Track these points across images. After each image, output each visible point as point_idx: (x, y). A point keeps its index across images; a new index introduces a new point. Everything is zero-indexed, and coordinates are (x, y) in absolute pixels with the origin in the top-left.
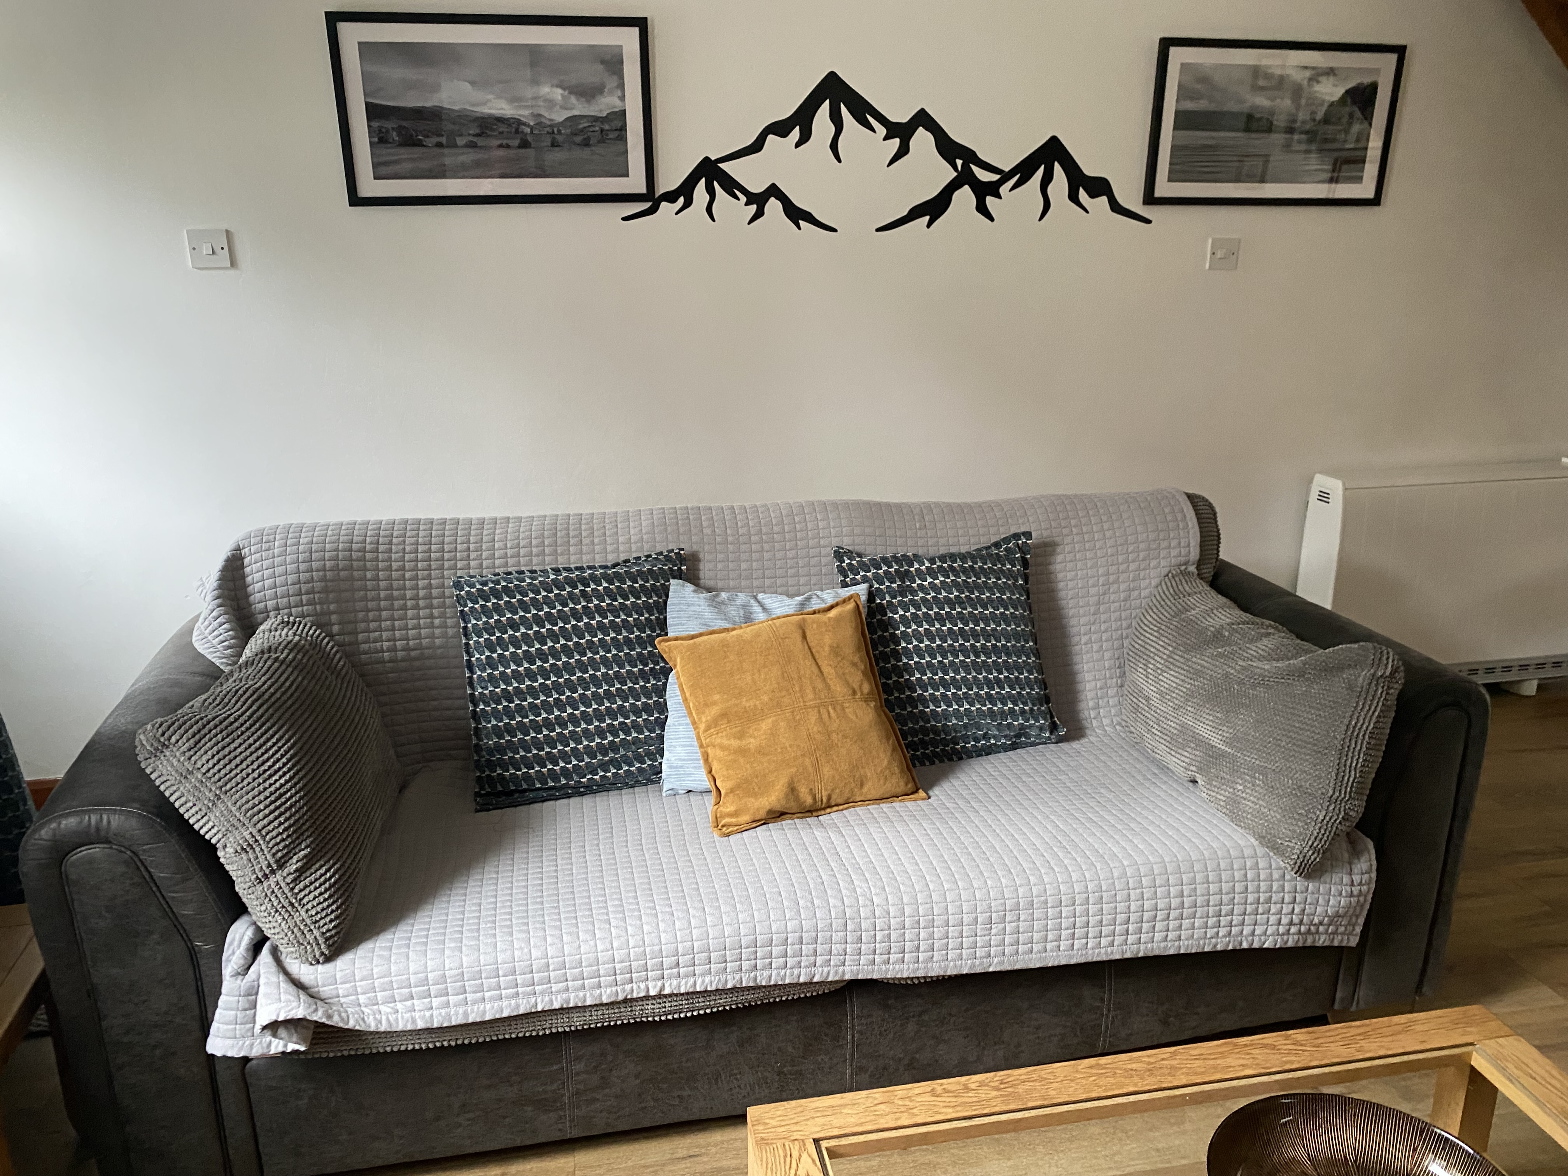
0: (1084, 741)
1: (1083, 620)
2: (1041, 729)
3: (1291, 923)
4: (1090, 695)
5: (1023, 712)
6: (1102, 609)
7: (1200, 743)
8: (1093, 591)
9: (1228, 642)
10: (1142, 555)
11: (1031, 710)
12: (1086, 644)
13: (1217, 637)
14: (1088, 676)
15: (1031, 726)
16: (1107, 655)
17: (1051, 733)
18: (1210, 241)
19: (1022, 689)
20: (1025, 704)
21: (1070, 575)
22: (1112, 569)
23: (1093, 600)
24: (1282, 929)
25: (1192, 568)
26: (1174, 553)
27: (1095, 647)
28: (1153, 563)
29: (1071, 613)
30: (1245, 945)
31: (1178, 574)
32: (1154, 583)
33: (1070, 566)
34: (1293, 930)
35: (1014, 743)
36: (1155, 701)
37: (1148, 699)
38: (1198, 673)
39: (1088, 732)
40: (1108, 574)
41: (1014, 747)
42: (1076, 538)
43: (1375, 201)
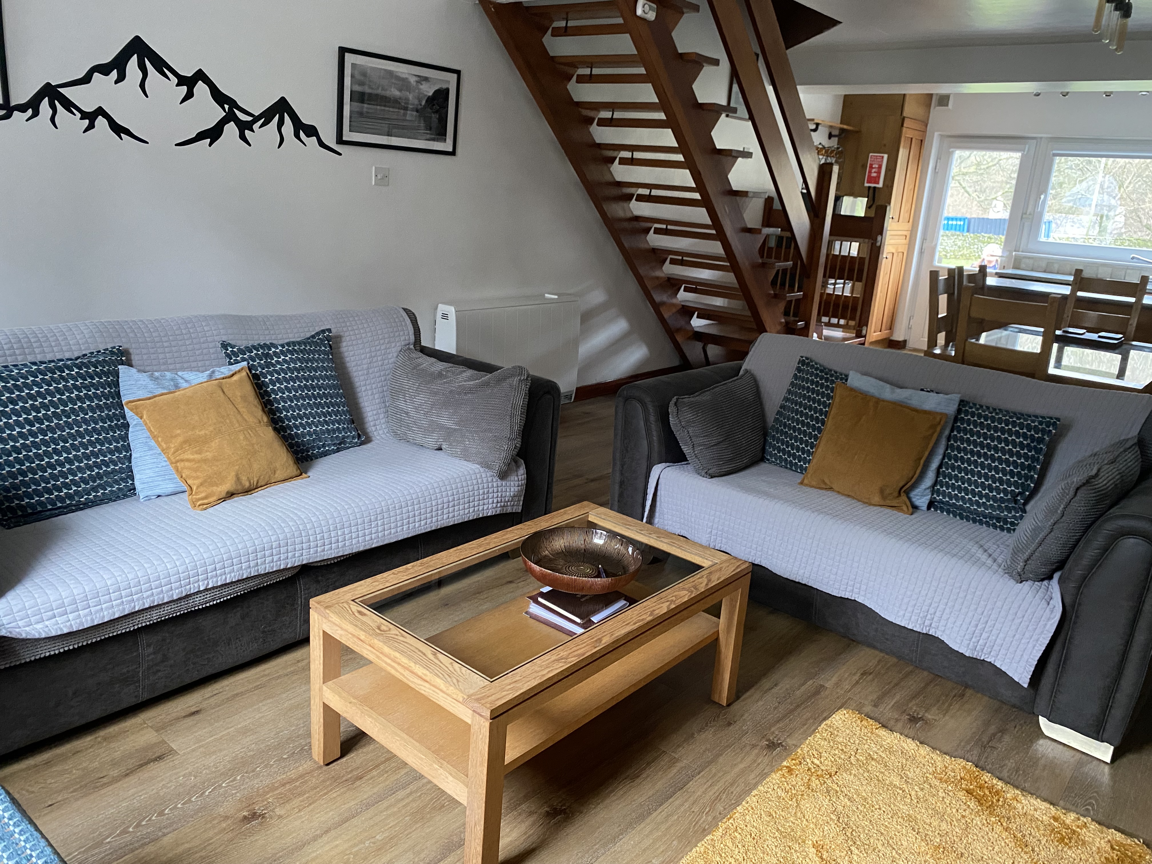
0: (372, 443)
1: (362, 378)
2: (353, 438)
3: (498, 502)
4: (370, 419)
5: (344, 428)
6: (370, 371)
7: (442, 427)
8: (365, 362)
9: (446, 377)
10: (386, 341)
11: (348, 427)
12: (364, 391)
13: (440, 375)
14: (368, 409)
15: (349, 436)
16: (376, 396)
17: (358, 439)
18: (374, 168)
19: (341, 416)
20: (344, 424)
21: (351, 353)
22: (373, 349)
23: (365, 366)
24: (494, 505)
25: (412, 347)
26: (402, 338)
27: (370, 393)
28: (393, 345)
29: (355, 374)
30: (481, 516)
31: (405, 350)
32: (395, 355)
33: (351, 348)
34: (499, 505)
35: (338, 448)
36: (412, 413)
37: (407, 413)
38: (436, 394)
39: (374, 439)
40: (371, 352)
41: (338, 450)
42: (351, 333)
43: (453, 153)
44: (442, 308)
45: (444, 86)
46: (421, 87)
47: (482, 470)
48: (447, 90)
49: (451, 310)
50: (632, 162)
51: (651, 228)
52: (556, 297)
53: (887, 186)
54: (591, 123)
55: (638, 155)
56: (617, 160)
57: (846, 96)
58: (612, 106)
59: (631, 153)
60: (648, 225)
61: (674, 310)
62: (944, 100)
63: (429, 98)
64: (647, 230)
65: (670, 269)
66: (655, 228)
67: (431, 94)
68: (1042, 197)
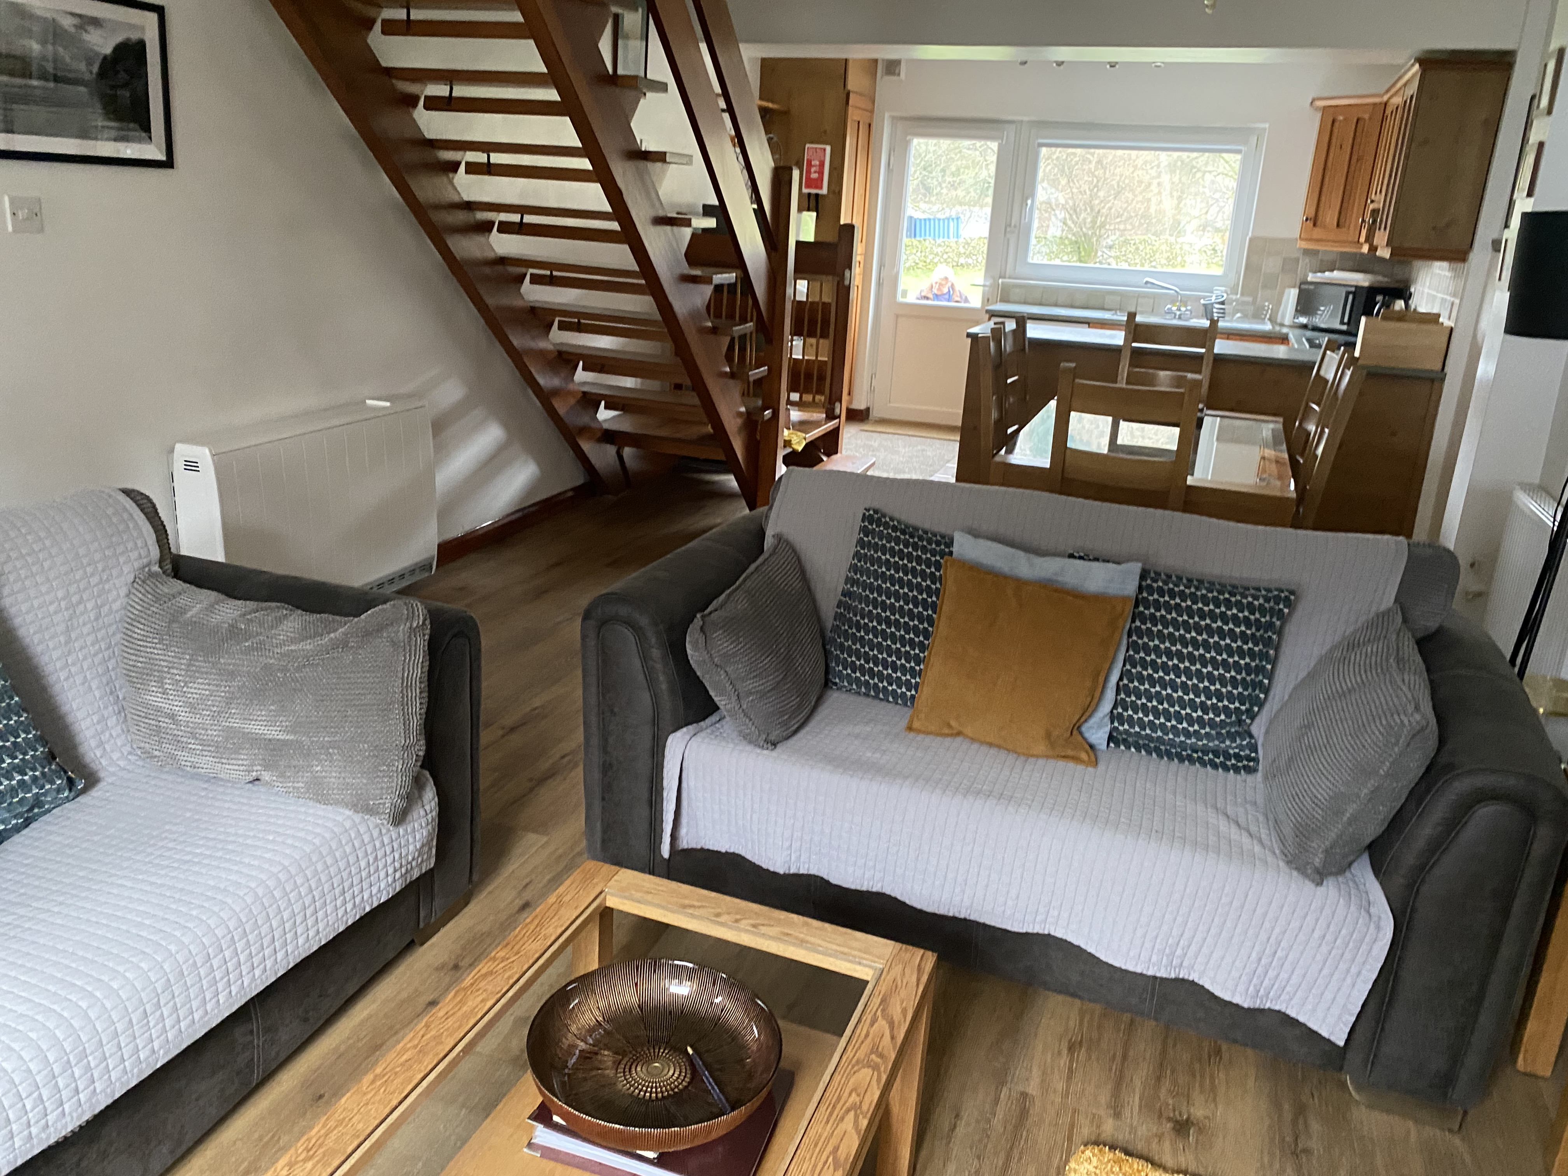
0: (101, 785)
1: (55, 655)
2: (59, 790)
4: (88, 733)
5: (35, 779)
6: (73, 635)
7: (255, 741)
8: (57, 618)
9: (248, 635)
10: (100, 566)
11: (43, 774)
12: (67, 679)
13: (234, 633)
14: (80, 715)
15: (47, 791)
16: (94, 685)
17: (70, 790)
19: (25, 754)
20: (34, 769)
21: (24, 608)
22: (73, 589)
23: (61, 628)
25: (156, 568)
26: (134, 555)
27: (79, 679)
28: (115, 572)
29: (39, 649)
31: (143, 578)
32: (123, 591)
33: (20, 597)
35: (26, 820)
36: (183, 715)
37: (172, 716)
38: (232, 675)
39: (102, 774)
40: (68, 596)
41: (27, 823)
42: (18, 564)
43: (168, 163)
44: (183, 451)
45: (134, 36)
46: (86, 37)
47: (357, 818)
48: (141, 46)
49: (203, 455)
50: (489, 169)
51: (525, 275)
52: (388, 404)
53: (834, 192)
54: (415, 105)
55: (497, 158)
56: (462, 167)
57: (763, 60)
58: (450, 76)
59: (485, 155)
60: (521, 270)
61: (572, 401)
62: (892, 67)
63: (105, 58)
64: (521, 279)
65: (559, 337)
66: (531, 275)
67: (108, 50)
68: (1029, 202)
